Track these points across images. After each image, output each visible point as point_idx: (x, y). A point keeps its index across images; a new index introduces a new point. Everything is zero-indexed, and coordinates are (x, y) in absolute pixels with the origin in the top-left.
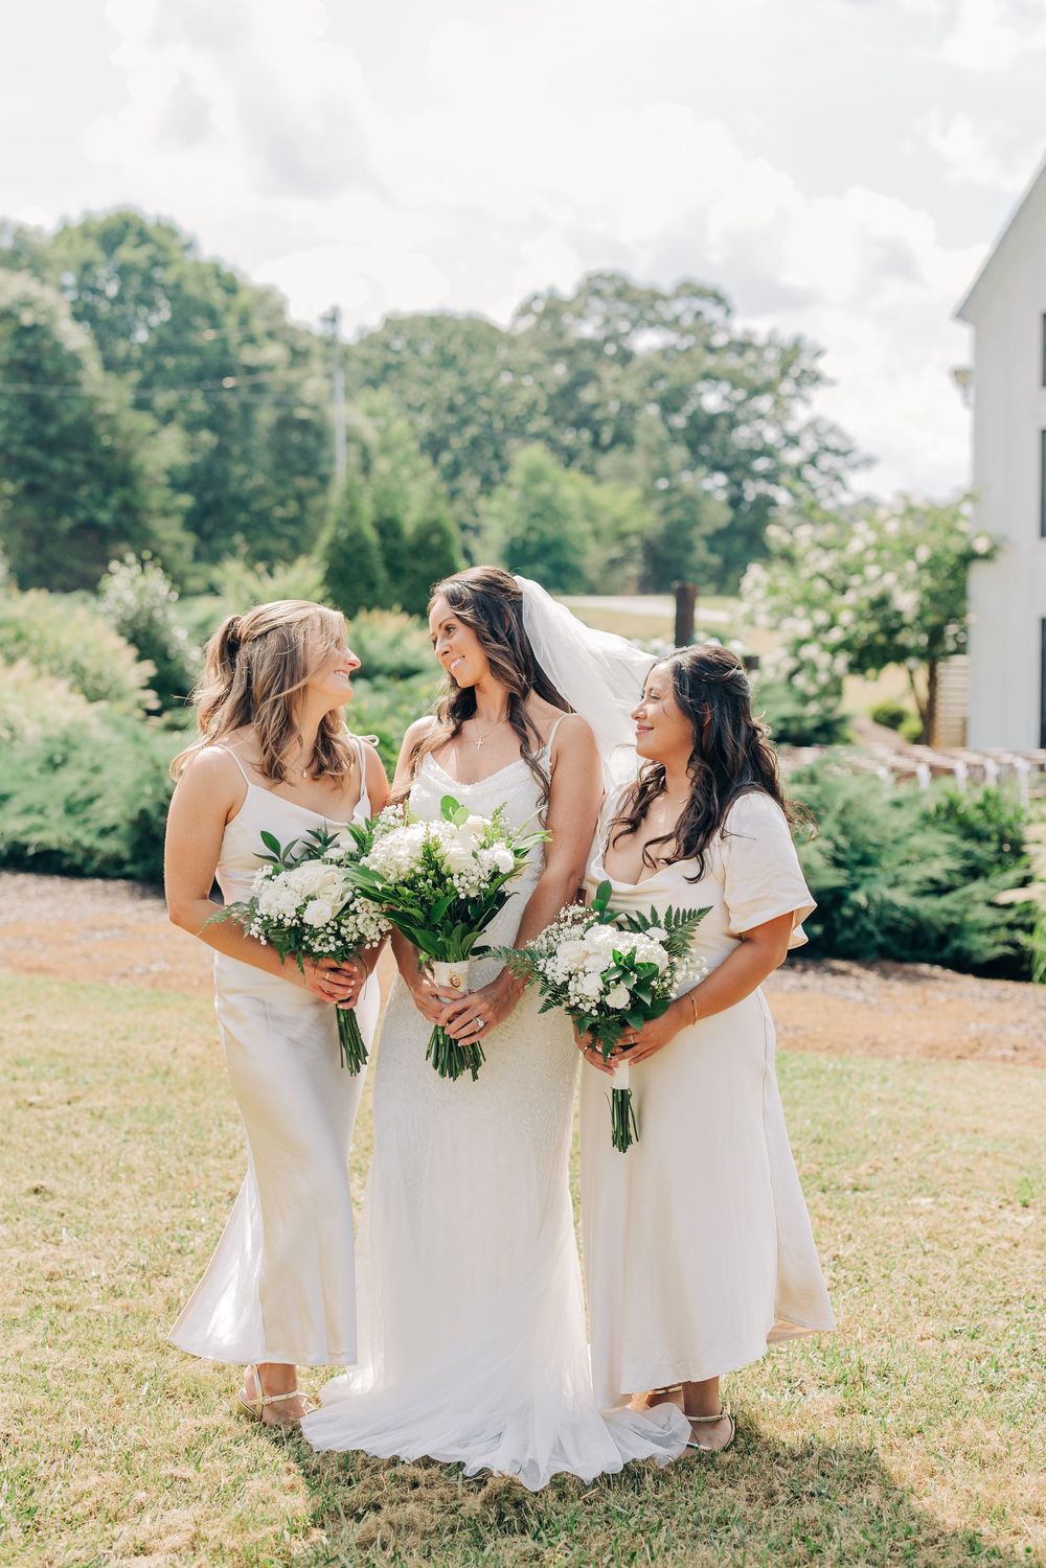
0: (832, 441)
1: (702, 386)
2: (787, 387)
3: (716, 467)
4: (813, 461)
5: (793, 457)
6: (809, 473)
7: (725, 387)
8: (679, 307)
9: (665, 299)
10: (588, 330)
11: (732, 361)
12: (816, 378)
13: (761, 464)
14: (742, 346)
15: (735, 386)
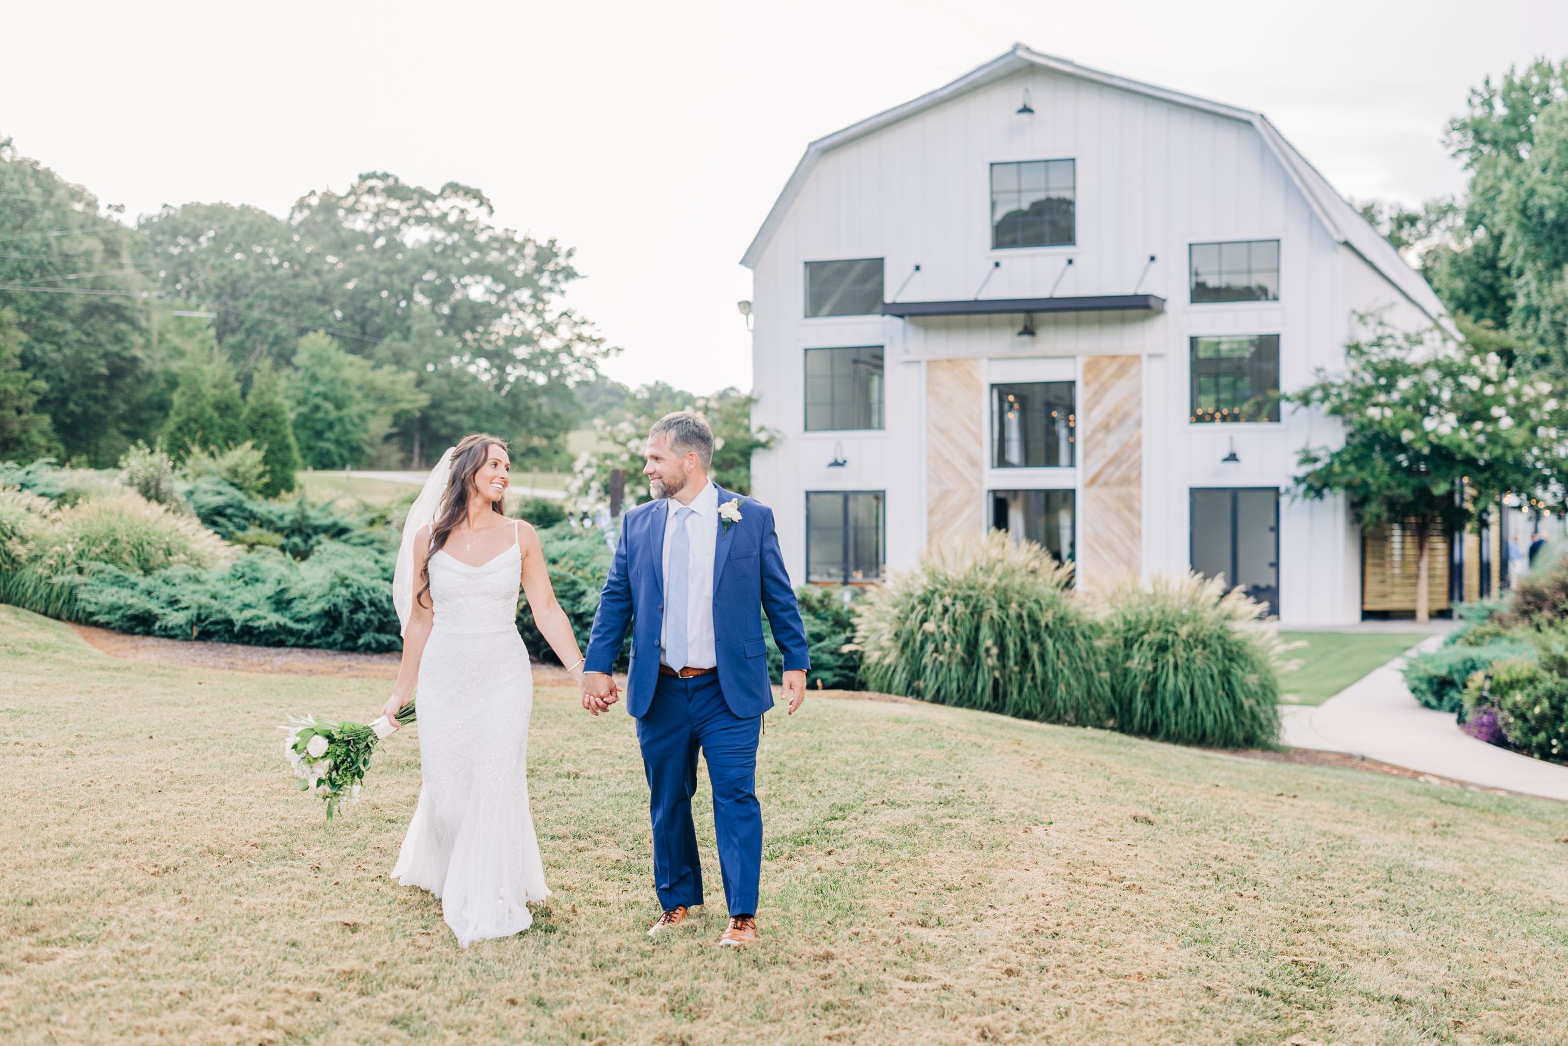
0: (586, 331)
1: (467, 280)
2: (545, 281)
3: (479, 353)
4: (567, 348)
5: (549, 343)
6: (564, 358)
7: (488, 281)
8: (443, 205)
9: (433, 198)
10: (359, 224)
11: (494, 256)
12: (570, 274)
13: (522, 352)
14: (504, 242)
15: (497, 279)
